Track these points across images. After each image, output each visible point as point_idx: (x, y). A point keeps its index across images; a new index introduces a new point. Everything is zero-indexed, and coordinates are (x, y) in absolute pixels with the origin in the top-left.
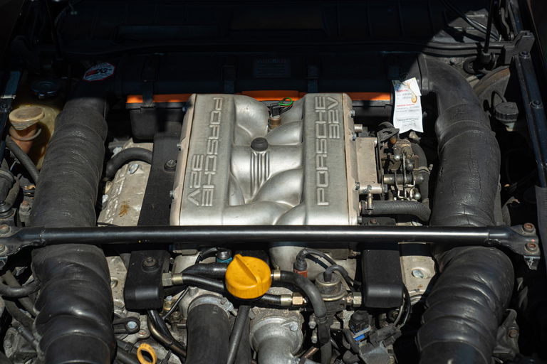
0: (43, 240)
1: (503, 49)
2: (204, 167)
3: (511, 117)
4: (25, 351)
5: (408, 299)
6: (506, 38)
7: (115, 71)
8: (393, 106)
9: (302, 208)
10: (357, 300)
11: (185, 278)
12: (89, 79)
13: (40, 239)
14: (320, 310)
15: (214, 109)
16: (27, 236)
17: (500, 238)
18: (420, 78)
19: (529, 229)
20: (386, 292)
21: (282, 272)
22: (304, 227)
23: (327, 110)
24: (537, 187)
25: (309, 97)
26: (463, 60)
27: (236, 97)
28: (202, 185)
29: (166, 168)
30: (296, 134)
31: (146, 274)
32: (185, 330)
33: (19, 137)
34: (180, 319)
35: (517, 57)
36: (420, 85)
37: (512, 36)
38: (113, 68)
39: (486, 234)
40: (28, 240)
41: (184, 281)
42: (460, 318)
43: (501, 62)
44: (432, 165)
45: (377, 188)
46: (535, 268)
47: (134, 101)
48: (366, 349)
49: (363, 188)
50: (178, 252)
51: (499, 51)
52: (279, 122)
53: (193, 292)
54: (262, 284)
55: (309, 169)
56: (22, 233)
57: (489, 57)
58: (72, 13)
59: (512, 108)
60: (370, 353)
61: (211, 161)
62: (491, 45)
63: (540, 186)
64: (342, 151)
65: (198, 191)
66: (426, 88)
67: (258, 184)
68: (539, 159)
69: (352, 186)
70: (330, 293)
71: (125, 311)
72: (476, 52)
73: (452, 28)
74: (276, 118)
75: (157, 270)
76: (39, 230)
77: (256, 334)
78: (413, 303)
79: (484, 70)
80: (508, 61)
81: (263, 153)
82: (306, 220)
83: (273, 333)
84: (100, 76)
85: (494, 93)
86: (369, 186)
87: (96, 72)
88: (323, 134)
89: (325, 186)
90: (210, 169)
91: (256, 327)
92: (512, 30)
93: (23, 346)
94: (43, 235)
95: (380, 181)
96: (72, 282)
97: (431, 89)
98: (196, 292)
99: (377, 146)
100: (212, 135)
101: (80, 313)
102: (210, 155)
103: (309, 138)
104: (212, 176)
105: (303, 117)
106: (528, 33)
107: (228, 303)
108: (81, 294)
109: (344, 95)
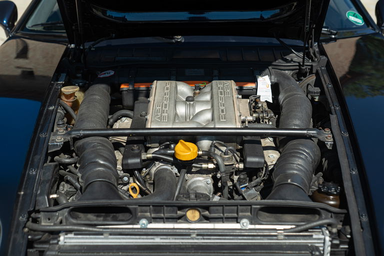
0: (82, 135)
1: (312, 66)
2: (162, 107)
3: (317, 93)
4: (71, 190)
5: (267, 167)
6: (313, 61)
7: (114, 73)
8: (257, 89)
9: (213, 122)
10: (241, 166)
11: (153, 155)
12: (101, 76)
13: (80, 134)
14: (222, 169)
15: (166, 85)
16: (73, 133)
17: (313, 133)
18: (270, 75)
19: (328, 130)
20: (256, 160)
21: (203, 151)
22: (214, 128)
23: (224, 86)
24: (330, 115)
25: (214, 82)
26: (292, 72)
27: (177, 82)
28: (161, 113)
29: (141, 116)
30: (208, 97)
31: (133, 153)
32: (152, 185)
33: (66, 100)
34: (150, 178)
35: (319, 69)
36: (271, 79)
37: (316, 60)
38: (113, 72)
39: (305, 132)
40: (74, 134)
41: (153, 157)
42: (294, 164)
43: (311, 73)
44: (277, 116)
45: (250, 118)
46: (331, 148)
47: (124, 87)
48: (245, 192)
49: (242, 118)
50: (150, 145)
51: (310, 67)
52: (199, 93)
53: (157, 164)
54: (193, 152)
55: (215, 107)
56: (71, 131)
57: (304, 69)
58: (92, 49)
59: (318, 90)
60: (248, 193)
61: (166, 105)
62: (305, 64)
63: (332, 114)
64: (232, 101)
65: (160, 116)
66: (273, 81)
67: (189, 118)
68: (331, 105)
69: (238, 114)
70: (227, 161)
71: (122, 172)
72: (297, 67)
73: (286, 58)
74: (198, 91)
75: (139, 151)
76: (79, 130)
77: (189, 186)
78: (270, 169)
79: (302, 78)
80: (314, 71)
81: (192, 103)
82: (215, 125)
83: (198, 184)
84: (107, 75)
85: (308, 85)
86: (246, 117)
87: (105, 74)
88: (222, 95)
89: (224, 113)
90: (165, 107)
91: (189, 183)
92: (316, 57)
93: (70, 188)
94: (82, 132)
95: (251, 115)
96: (97, 149)
97: (276, 81)
98: (158, 164)
99: (250, 102)
100: (166, 95)
101: (102, 162)
102: (165, 102)
103: (215, 97)
104: (166, 110)
105: (212, 89)
106: (324, 56)
107: (175, 168)
108: (102, 154)
109: (232, 81)
